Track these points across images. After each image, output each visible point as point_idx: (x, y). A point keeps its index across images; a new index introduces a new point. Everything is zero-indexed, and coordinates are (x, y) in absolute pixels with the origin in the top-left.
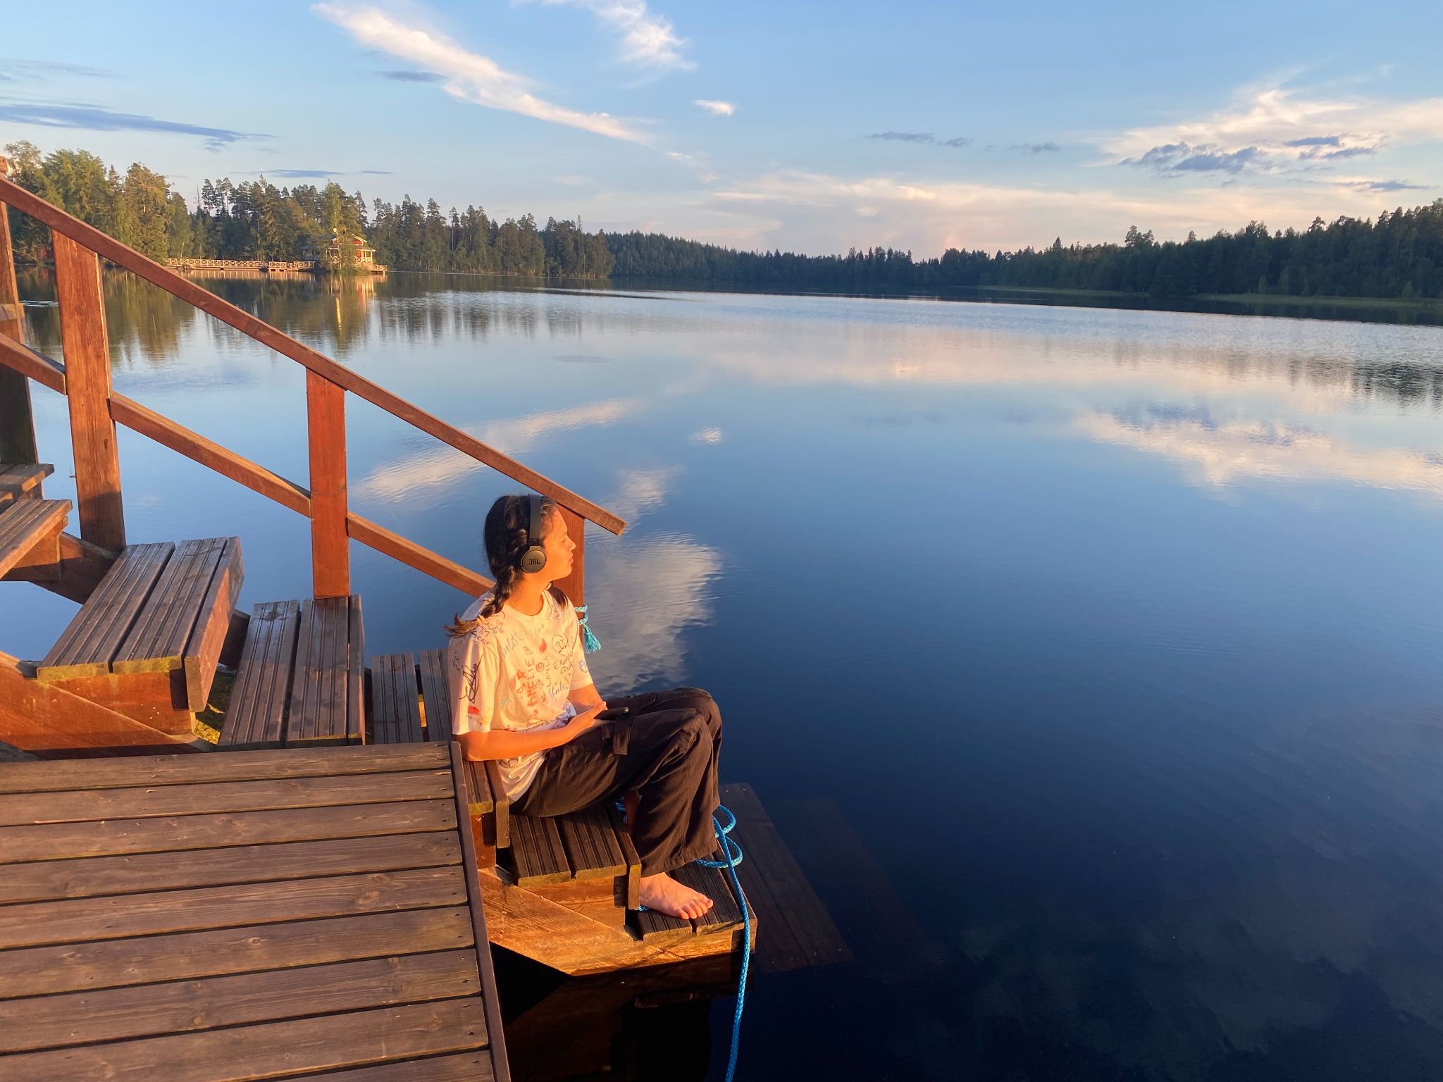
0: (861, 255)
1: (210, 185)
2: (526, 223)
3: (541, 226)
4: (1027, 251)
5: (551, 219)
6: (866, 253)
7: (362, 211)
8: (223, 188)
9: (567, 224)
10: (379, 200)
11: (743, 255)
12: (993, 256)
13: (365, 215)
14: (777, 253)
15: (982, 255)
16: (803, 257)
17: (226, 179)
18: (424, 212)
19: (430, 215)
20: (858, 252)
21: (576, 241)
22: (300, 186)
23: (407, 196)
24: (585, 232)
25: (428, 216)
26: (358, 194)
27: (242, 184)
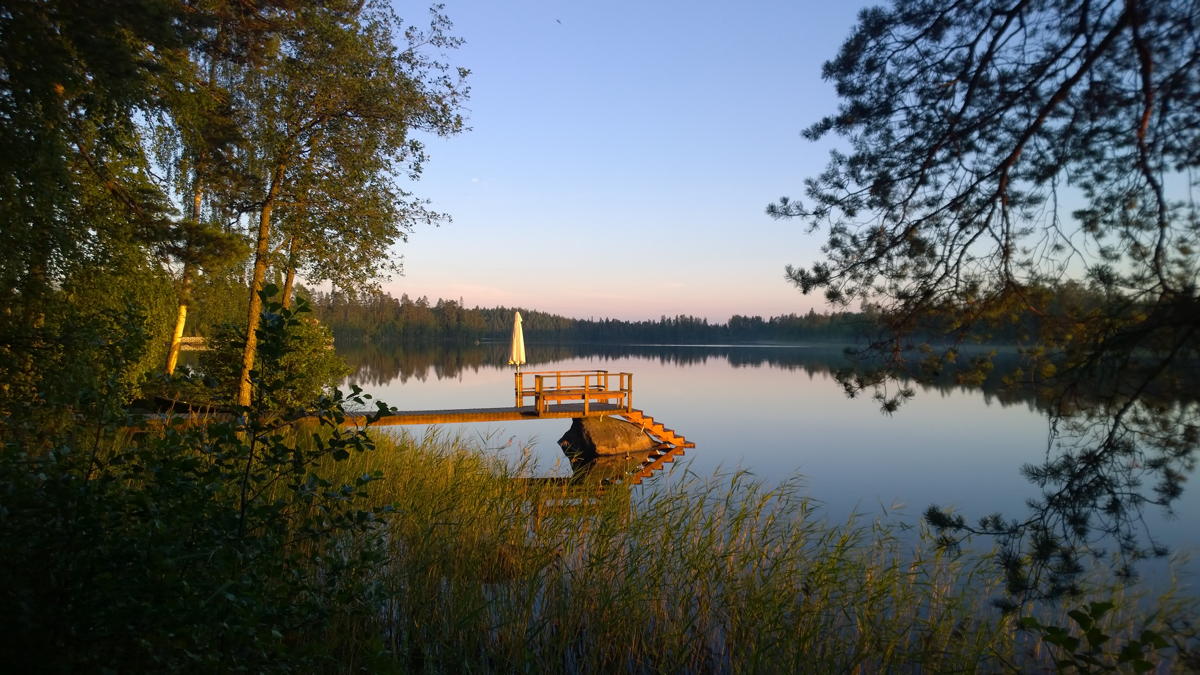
0: (669, 320)
2: (422, 303)
3: (433, 304)
4: (791, 316)
5: (440, 300)
6: (673, 318)
9: (453, 302)
11: (582, 321)
12: (767, 320)
14: (607, 320)
15: (759, 318)
16: (627, 323)
20: (667, 317)
21: (459, 315)
24: (465, 307)
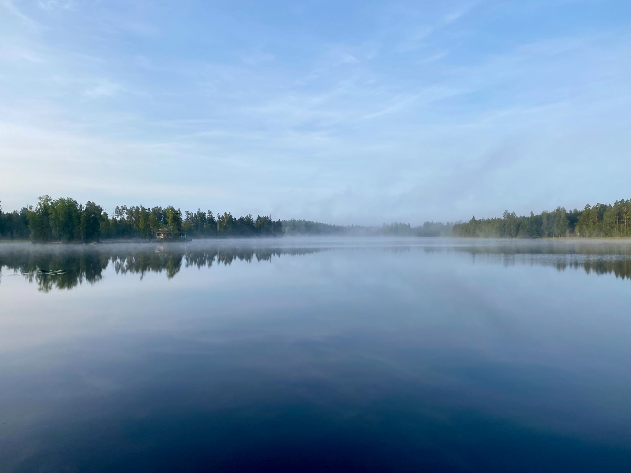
2: (249, 219)
3: (254, 219)
5: (259, 216)
7: (181, 216)
8: (124, 209)
9: (266, 218)
10: (187, 211)
12: (445, 224)
14: (352, 226)
15: (440, 223)
17: (125, 205)
21: (269, 224)
22: (155, 207)
23: (199, 209)
24: (273, 220)
25: (208, 217)
26: (179, 209)
27: (132, 207)
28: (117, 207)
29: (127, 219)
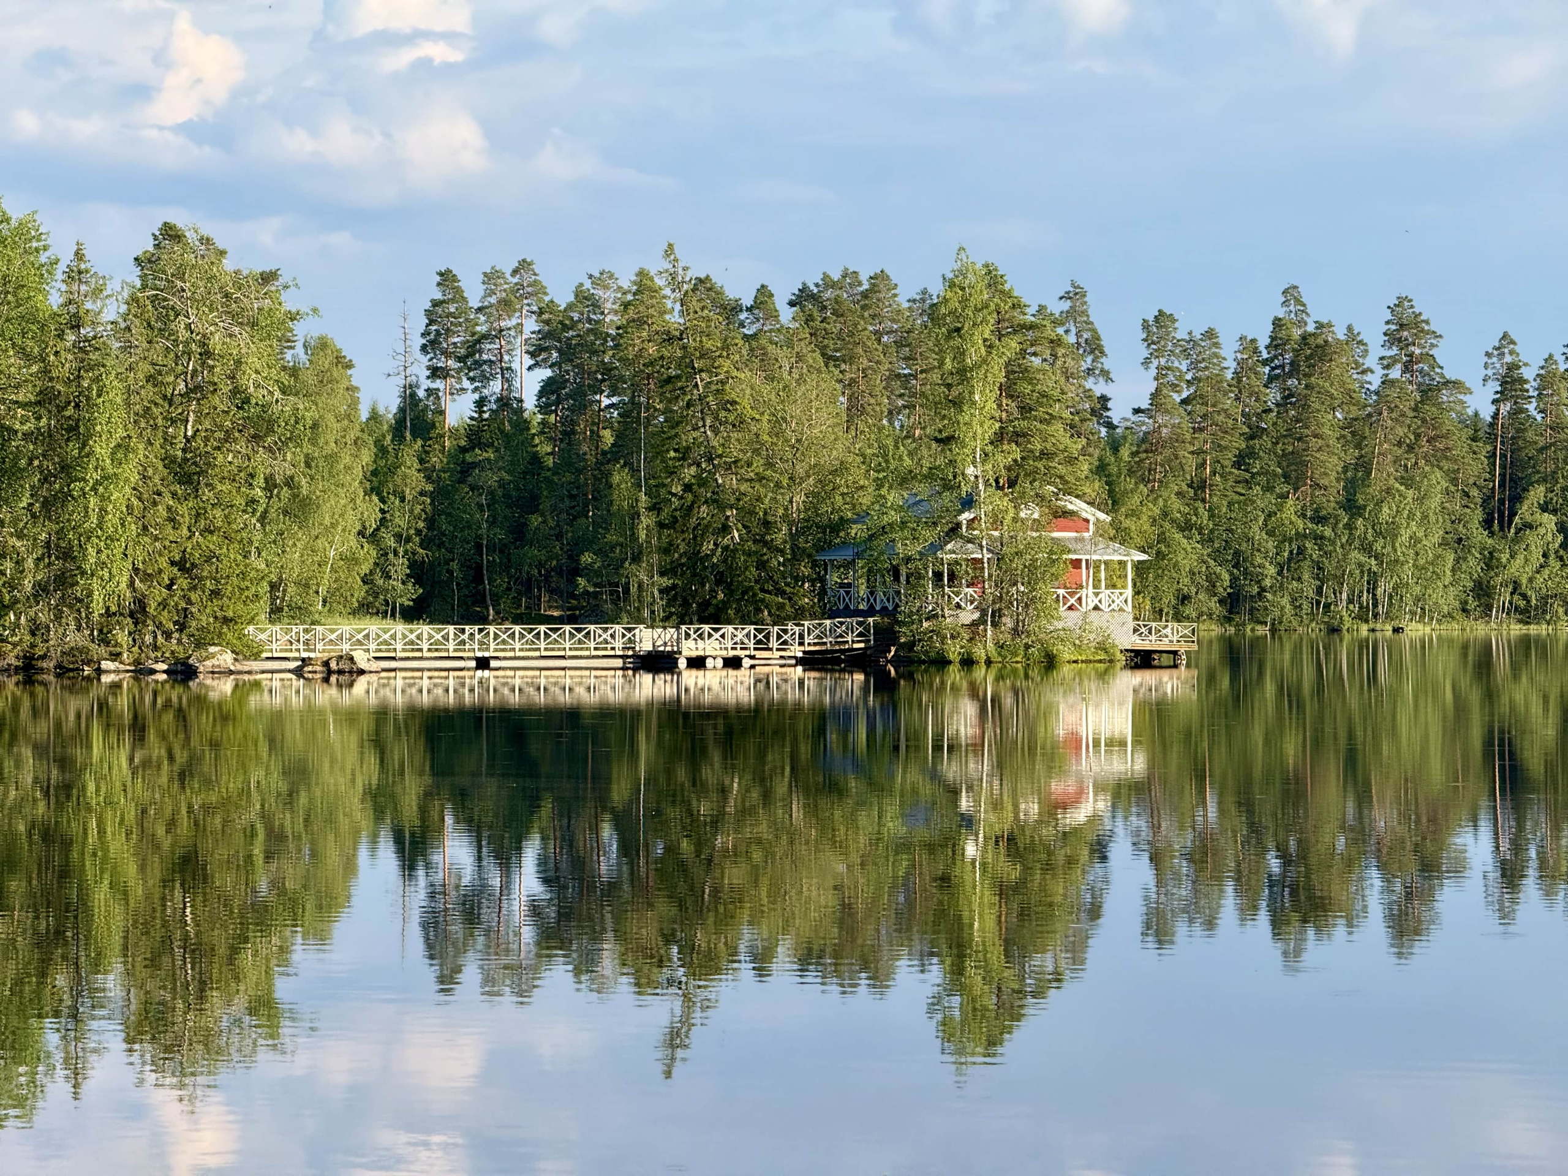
1: (458, 296)
7: (1090, 371)
8: (506, 305)
10: (1162, 319)
13: (1099, 388)
17: (524, 266)
18: (1371, 361)
19: (1395, 373)
22: (826, 276)
23: (1291, 294)
25: (1386, 382)
26: (1075, 295)
27: (588, 284)
28: (447, 278)
29: (544, 409)
